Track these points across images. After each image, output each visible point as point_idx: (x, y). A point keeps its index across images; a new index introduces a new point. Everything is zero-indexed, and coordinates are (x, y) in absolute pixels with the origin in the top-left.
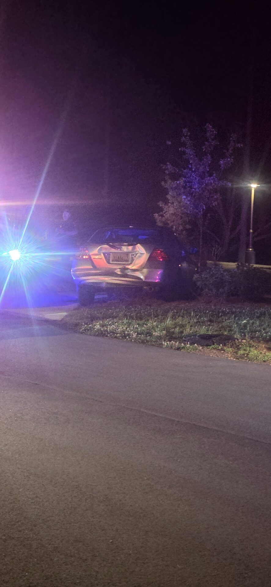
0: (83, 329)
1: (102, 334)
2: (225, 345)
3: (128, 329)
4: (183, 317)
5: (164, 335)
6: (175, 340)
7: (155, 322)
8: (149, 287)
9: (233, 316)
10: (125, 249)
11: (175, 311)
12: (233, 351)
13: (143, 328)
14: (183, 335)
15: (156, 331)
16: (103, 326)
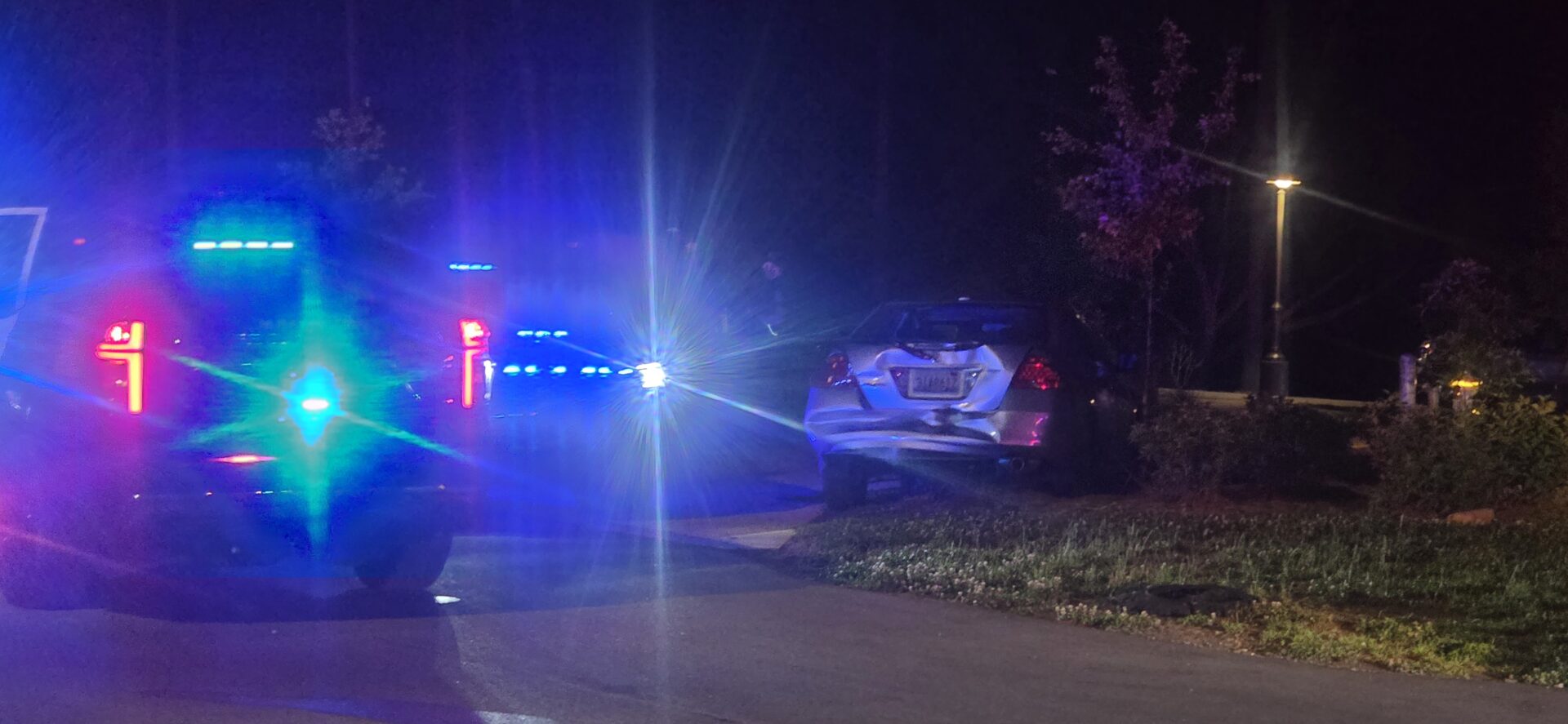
0: (841, 572)
1: (891, 586)
2: (1223, 614)
3: (960, 571)
4: (1104, 538)
5: (1057, 587)
6: (1088, 601)
7: (1031, 552)
8: (1014, 459)
9: (1243, 536)
10: (948, 358)
11: (1084, 522)
12: (1246, 631)
13: (1000, 568)
14: (1109, 587)
15: (1036, 576)
16: (893, 564)
